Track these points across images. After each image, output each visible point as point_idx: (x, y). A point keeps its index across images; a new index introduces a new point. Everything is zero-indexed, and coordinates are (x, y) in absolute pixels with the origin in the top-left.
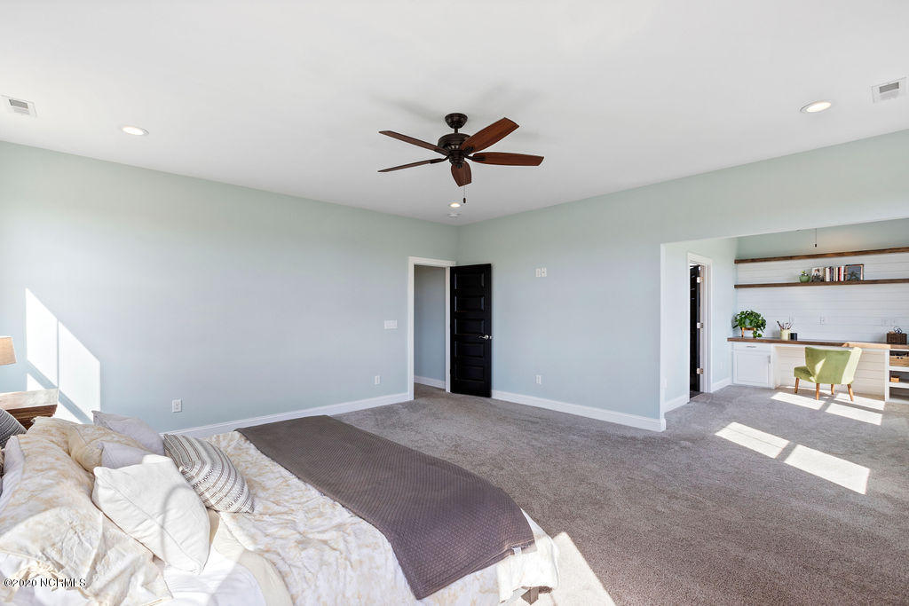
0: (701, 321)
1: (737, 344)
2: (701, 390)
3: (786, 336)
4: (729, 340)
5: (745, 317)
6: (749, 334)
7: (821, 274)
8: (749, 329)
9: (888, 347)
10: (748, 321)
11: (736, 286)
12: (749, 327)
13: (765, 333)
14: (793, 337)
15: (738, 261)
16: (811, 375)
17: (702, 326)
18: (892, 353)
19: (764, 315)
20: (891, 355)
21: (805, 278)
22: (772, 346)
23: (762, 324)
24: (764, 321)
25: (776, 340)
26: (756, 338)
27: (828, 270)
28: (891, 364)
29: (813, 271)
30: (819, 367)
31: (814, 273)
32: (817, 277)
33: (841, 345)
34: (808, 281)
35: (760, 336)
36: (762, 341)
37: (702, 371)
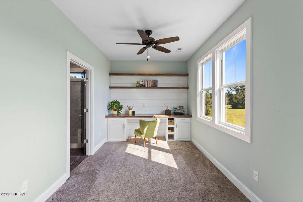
0: (87, 108)
1: (109, 119)
2: (87, 154)
3: (130, 113)
4: (106, 117)
5: (114, 104)
6: (115, 112)
7: (144, 83)
8: (115, 110)
9: (168, 117)
10: (115, 106)
11: (110, 88)
12: (115, 109)
13: (122, 112)
14: (133, 113)
15: (111, 74)
16: (142, 134)
17: (87, 111)
18: (169, 119)
19: (122, 103)
20: (168, 120)
21: (138, 85)
22: (125, 119)
23: (121, 107)
24: (122, 106)
25: (126, 115)
26: (119, 115)
27: (146, 81)
28: (169, 124)
29: (141, 82)
30: (145, 130)
31: (141, 83)
32: (142, 84)
33: (152, 117)
34: (139, 86)
35: (120, 113)
36: (121, 117)
37: (87, 141)
